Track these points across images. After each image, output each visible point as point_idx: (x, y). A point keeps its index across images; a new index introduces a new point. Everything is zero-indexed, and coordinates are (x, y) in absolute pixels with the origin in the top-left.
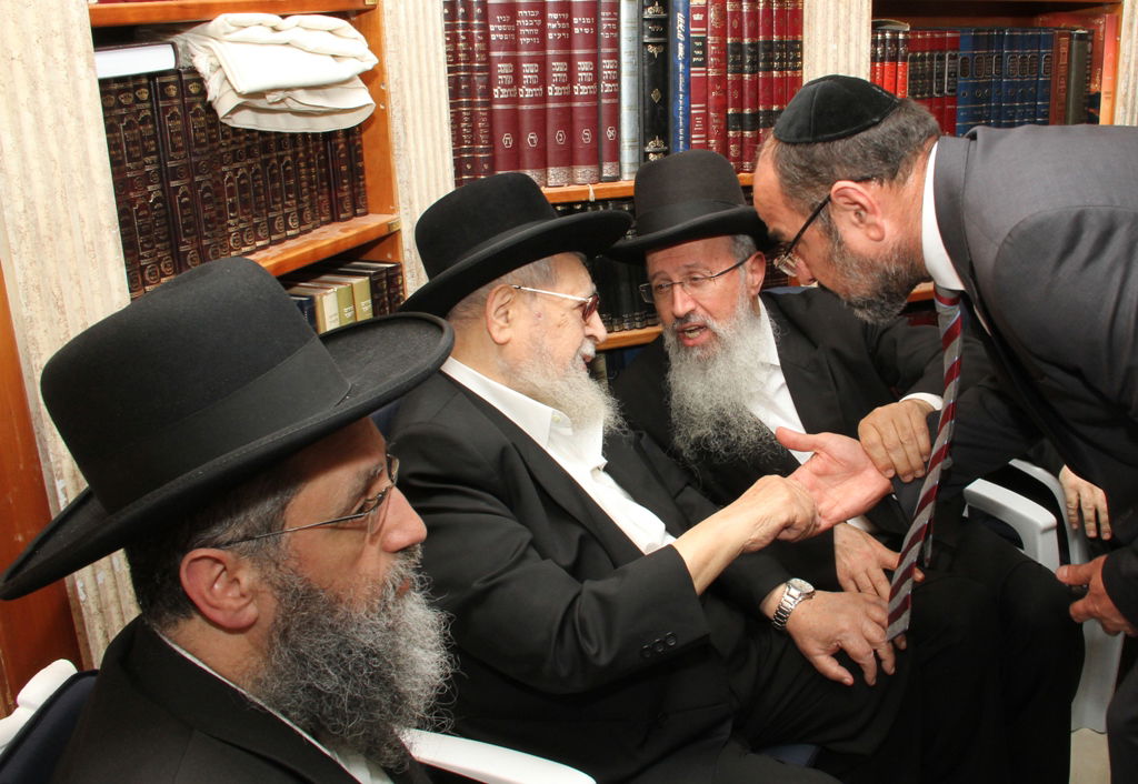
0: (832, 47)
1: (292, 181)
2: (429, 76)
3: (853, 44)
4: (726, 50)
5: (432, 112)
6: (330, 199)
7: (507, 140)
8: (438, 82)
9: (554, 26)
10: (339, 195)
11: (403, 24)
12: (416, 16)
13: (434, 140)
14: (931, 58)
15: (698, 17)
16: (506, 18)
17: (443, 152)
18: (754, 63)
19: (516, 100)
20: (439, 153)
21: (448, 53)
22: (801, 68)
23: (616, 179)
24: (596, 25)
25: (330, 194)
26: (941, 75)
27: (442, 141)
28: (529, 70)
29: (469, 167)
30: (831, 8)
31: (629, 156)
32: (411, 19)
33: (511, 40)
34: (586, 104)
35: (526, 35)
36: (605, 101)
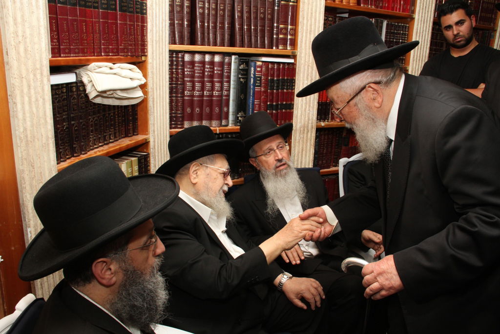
0: (306, 82)
1: (113, 122)
2: (163, 86)
4: (268, 82)
5: (163, 99)
6: (125, 129)
7: (189, 110)
8: (166, 88)
9: (208, 70)
10: (129, 128)
11: (155, 68)
12: (159, 64)
13: (163, 109)
15: (259, 69)
16: (191, 66)
17: (166, 114)
18: (278, 86)
19: (193, 96)
20: (165, 114)
21: (170, 78)
22: (294, 89)
23: (227, 126)
24: (222, 70)
25: (125, 127)
27: (166, 110)
28: (198, 85)
29: (175, 119)
30: (306, 68)
31: (231, 117)
32: (158, 65)
33: (192, 74)
34: (217, 98)
35: (198, 73)
36: (224, 98)
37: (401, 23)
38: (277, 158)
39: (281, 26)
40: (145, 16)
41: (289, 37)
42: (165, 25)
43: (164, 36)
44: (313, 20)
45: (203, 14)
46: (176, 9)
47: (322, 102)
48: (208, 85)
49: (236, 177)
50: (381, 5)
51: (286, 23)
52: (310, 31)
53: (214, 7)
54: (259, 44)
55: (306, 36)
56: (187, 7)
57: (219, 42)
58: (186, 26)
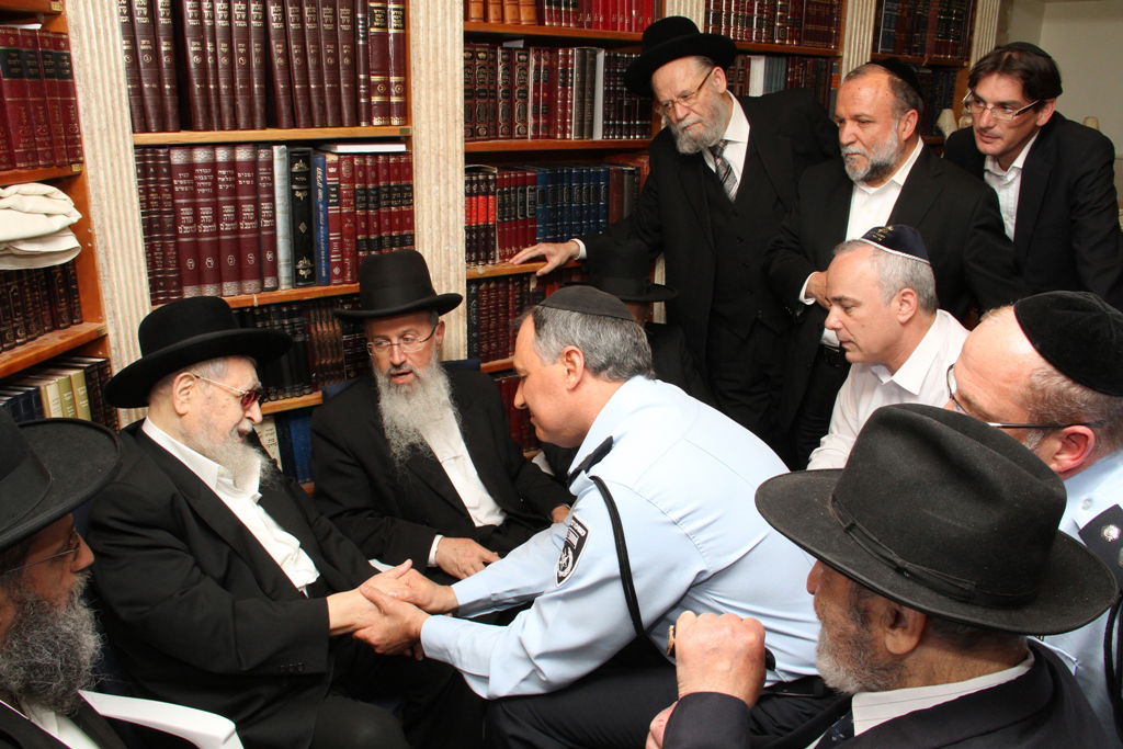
0: (436, 188)
1: (19, 304)
2: (126, 221)
3: (450, 186)
4: (355, 193)
5: (129, 247)
6: (51, 313)
7: (190, 263)
8: (134, 224)
9: (223, 179)
10: (59, 310)
11: (103, 184)
12: (114, 178)
13: (132, 267)
14: (515, 191)
15: (332, 170)
16: (186, 175)
17: (140, 274)
18: (377, 202)
19: (196, 234)
20: (137, 277)
21: (141, 202)
22: (413, 204)
23: (275, 288)
24: (255, 178)
25: (50, 309)
26: (523, 203)
27: (139, 267)
28: (206, 213)
29: (161, 284)
30: (433, 160)
31: (284, 272)
32: (110, 179)
33: (190, 191)
34: (250, 235)
35: (203, 187)
36: (265, 233)
39: (375, 79)
40: (70, 80)
41: (394, 100)
42: (120, 95)
43: (119, 117)
44: (440, 62)
45: (203, 66)
46: (144, 59)
47: (477, 226)
48: (228, 209)
49: (306, 391)
50: (588, 19)
51: (385, 72)
52: (437, 85)
53: (226, 50)
54: (330, 118)
55: (428, 97)
56: (167, 53)
57: (242, 120)
58: (168, 93)
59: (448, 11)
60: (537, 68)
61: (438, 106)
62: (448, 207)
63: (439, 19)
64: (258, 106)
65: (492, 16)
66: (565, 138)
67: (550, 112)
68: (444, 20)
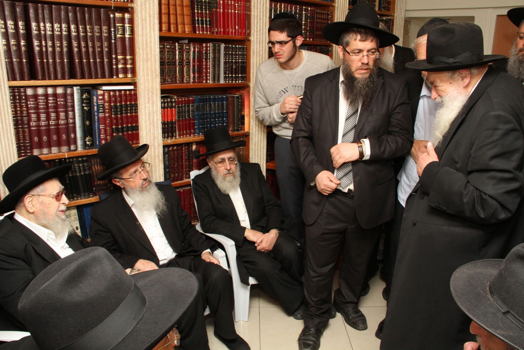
0: (148, 105)
2: (5, 120)
3: (154, 104)
4: (111, 108)
5: (7, 131)
7: (36, 139)
8: (9, 121)
9: (51, 102)
13: (8, 140)
14: (185, 106)
15: (101, 97)
16: (33, 100)
17: (12, 144)
18: (121, 111)
19: (39, 126)
21: (12, 111)
22: (138, 112)
23: (76, 150)
24: (66, 101)
26: (189, 111)
27: (12, 141)
28: (43, 116)
29: (23, 148)
30: (146, 93)
31: (79, 142)
33: (35, 107)
34: (63, 126)
35: (41, 105)
36: (71, 125)
37: (239, 45)
38: (143, 178)
39: (120, 57)
41: (129, 66)
42: (1, 64)
43: (2, 74)
44: (149, 50)
45: (41, 51)
46: (14, 48)
47: (168, 122)
48: (53, 115)
49: (91, 196)
50: (216, 30)
51: (124, 54)
52: (147, 60)
53: (51, 45)
54: (99, 74)
55: (143, 65)
56: (24, 46)
57: (59, 76)
58: (25, 63)
59: (152, 27)
60: (194, 52)
61: (148, 69)
62: (154, 113)
63: (148, 31)
64: (66, 69)
65: (172, 29)
66: (207, 82)
67: (200, 71)
68: (150, 32)
